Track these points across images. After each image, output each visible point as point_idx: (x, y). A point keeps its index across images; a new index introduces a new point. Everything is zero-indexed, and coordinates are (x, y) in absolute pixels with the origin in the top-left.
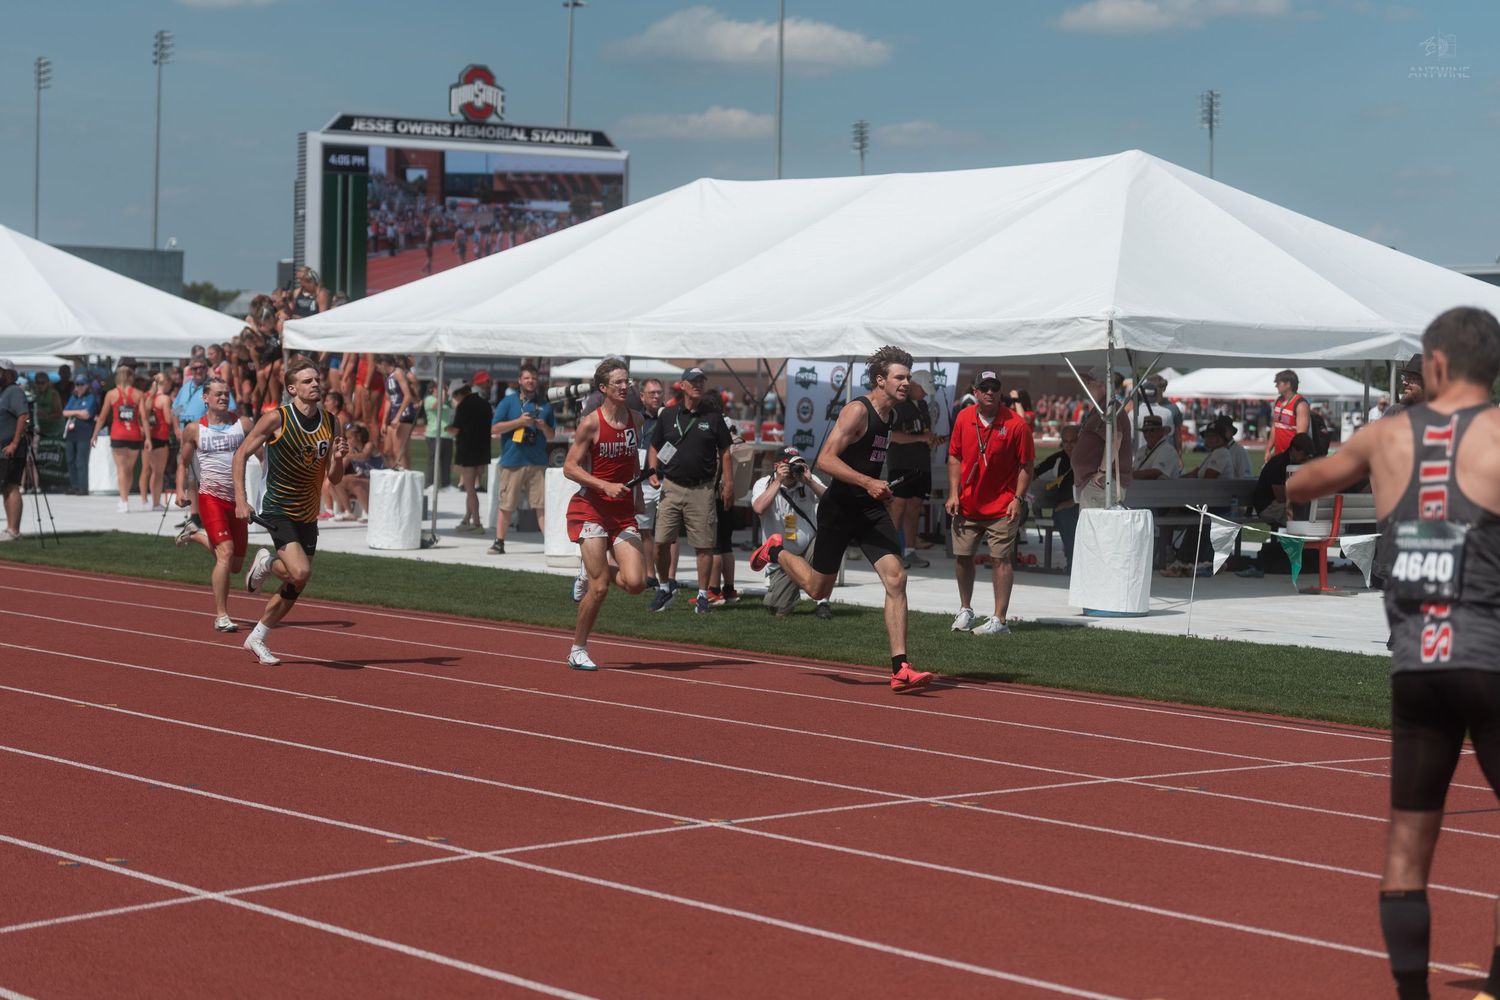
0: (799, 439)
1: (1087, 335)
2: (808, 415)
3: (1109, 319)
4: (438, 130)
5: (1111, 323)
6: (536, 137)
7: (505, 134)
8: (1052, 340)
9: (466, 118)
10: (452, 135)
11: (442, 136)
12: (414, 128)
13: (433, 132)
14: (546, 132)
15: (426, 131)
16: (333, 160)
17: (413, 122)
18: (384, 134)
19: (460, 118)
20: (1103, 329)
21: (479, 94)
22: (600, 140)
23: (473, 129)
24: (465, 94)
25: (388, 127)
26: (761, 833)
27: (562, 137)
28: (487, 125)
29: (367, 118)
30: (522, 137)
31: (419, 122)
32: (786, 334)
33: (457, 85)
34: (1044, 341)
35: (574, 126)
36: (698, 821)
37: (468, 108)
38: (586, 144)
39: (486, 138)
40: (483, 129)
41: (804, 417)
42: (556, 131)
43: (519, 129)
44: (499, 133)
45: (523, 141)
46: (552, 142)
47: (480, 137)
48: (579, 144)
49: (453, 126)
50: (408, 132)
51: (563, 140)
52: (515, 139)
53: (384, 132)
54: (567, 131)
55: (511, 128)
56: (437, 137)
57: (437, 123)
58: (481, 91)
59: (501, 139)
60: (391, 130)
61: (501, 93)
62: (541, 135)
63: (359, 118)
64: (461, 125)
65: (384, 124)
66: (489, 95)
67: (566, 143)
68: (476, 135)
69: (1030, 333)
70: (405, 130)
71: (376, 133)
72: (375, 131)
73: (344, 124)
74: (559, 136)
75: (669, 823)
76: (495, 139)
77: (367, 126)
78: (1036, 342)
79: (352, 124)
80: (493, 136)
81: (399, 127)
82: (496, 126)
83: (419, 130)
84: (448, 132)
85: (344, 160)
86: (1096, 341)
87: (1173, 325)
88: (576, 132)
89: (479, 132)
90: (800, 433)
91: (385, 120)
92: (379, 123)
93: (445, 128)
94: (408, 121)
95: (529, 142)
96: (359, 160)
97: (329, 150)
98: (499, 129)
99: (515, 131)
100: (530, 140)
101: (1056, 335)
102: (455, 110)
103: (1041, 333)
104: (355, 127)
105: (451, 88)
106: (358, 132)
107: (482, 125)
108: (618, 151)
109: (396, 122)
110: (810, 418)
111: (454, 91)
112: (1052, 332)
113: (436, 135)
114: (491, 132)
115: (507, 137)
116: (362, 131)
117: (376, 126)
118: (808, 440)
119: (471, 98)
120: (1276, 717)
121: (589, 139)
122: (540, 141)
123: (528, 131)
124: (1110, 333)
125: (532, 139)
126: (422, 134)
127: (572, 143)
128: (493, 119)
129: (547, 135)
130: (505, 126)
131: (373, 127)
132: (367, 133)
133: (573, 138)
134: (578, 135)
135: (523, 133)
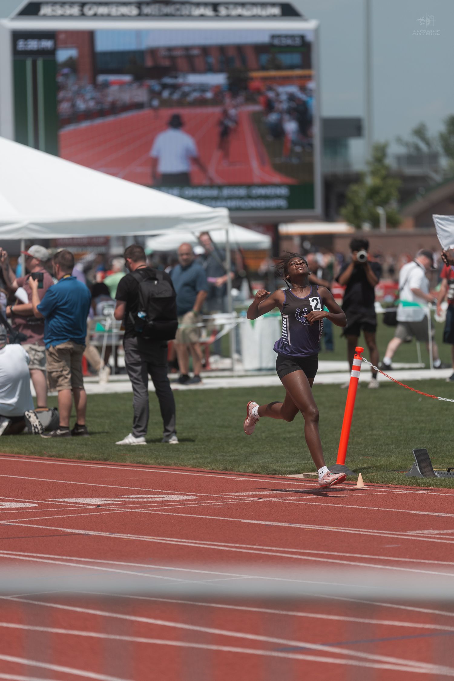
4: (124, 10)
6: (223, 11)
7: (192, 11)
10: (140, 14)
11: (129, 16)
12: (101, 10)
13: (120, 13)
15: (113, 13)
16: (21, 45)
17: (100, 4)
18: (71, 17)
22: (289, 11)
23: (160, 7)
25: (75, 10)
27: (250, 10)
28: (173, 3)
29: (54, 3)
30: (209, 12)
31: (106, 4)
38: (274, 15)
39: (172, 15)
40: (170, 6)
42: (243, 5)
43: (206, 4)
44: (187, 9)
45: (210, 16)
46: (240, 15)
47: (167, 15)
48: (268, 16)
49: (139, 5)
51: (251, 13)
52: (202, 15)
53: (71, 15)
54: (253, 4)
55: (198, 5)
56: (123, 17)
57: (124, 4)
59: (187, 15)
60: (78, 13)
62: (228, 9)
64: (148, 4)
65: (71, 7)
67: (254, 16)
68: (162, 13)
70: (92, 12)
71: (63, 17)
72: (63, 15)
73: (32, 9)
76: (182, 16)
77: (54, 10)
79: (40, 10)
80: (180, 13)
81: (86, 10)
82: (182, 3)
83: (106, 11)
84: (136, 11)
85: (33, 45)
88: (263, 5)
89: (165, 9)
91: (72, 4)
92: (66, 7)
93: (131, 8)
94: (94, 3)
95: (217, 17)
96: (47, 44)
97: (17, 36)
98: (186, 6)
99: (202, 7)
100: (217, 16)
104: (42, 12)
106: (45, 17)
107: (167, 3)
108: (307, 20)
109: (83, 5)
113: (123, 15)
114: (178, 10)
115: (195, 13)
116: (49, 16)
117: (63, 10)
121: (276, 11)
122: (228, 15)
123: (216, 7)
125: (219, 14)
126: (109, 15)
127: (260, 16)
129: (235, 9)
130: (191, 3)
131: (60, 11)
132: (53, 17)
133: (260, 10)
134: (266, 6)
135: (209, 8)
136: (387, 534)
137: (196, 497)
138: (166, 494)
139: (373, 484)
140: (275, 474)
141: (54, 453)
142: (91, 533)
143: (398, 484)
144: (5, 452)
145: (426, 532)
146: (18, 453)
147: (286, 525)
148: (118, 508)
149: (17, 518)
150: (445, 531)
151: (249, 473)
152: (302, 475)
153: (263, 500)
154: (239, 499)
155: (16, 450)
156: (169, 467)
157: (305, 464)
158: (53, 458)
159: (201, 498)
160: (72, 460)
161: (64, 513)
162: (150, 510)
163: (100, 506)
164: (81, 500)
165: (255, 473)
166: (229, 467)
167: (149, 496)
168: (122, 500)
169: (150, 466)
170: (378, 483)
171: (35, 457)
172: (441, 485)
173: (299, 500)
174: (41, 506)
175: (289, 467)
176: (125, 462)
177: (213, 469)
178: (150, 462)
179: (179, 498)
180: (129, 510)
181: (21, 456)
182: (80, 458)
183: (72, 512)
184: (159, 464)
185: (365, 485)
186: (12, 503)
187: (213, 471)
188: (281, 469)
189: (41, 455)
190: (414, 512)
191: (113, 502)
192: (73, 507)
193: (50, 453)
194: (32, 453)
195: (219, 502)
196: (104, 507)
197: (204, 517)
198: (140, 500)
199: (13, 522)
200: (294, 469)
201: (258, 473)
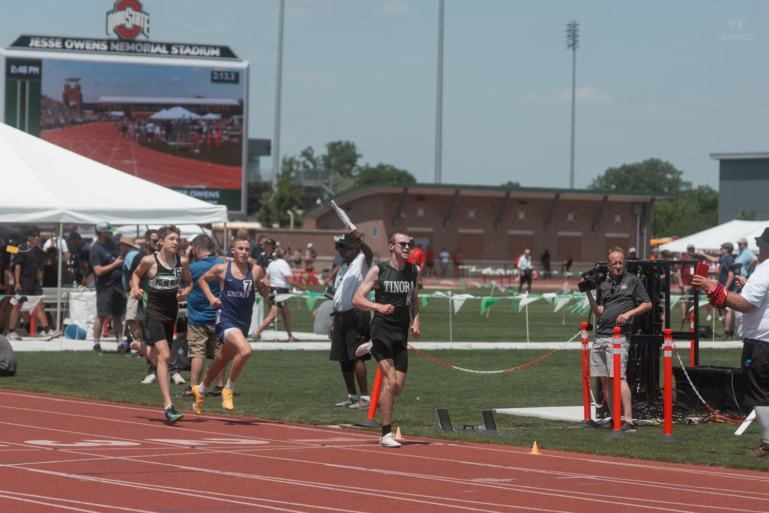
4: (98, 46)
6: (175, 50)
7: (150, 49)
9: (120, 37)
10: (109, 50)
11: (100, 50)
12: (78, 45)
13: (93, 48)
14: (184, 46)
15: (87, 47)
16: (13, 69)
17: (77, 40)
19: (114, 36)
21: (130, 18)
22: (226, 53)
23: (126, 45)
24: (119, 18)
25: (58, 44)
27: (196, 51)
28: (136, 42)
29: (41, 38)
30: (164, 51)
31: (82, 40)
33: (112, 12)
37: (120, 29)
38: (215, 56)
39: (136, 52)
40: (133, 45)
42: (191, 46)
43: (161, 45)
44: (146, 48)
45: (165, 55)
46: (188, 54)
47: (130, 51)
48: (210, 56)
49: (109, 42)
50: (74, 48)
51: (197, 53)
52: (158, 53)
53: (55, 48)
54: (199, 46)
55: (155, 44)
57: (97, 41)
58: (131, 16)
59: (147, 52)
60: (60, 46)
61: (146, 17)
62: (179, 49)
63: (35, 37)
64: (115, 42)
65: (55, 42)
66: (137, 19)
67: (199, 55)
68: (127, 50)
70: (71, 46)
71: (48, 49)
72: (48, 47)
73: (23, 42)
74: (193, 50)
76: (142, 52)
77: (41, 43)
79: (30, 42)
80: (141, 50)
81: (66, 44)
82: (143, 43)
83: (82, 46)
84: (105, 47)
85: (23, 70)
88: (207, 47)
89: (129, 47)
91: (55, 39)
92: (50, 42)
93: (103, 45)
94: (73, 39)
96: (35, 70)
97: (10, 62)
98: (145, 45)
99: (158, 46)
100: (170, 53)
102: (111, 31)
104: (31, 44)
105: (108, 14)
106: (34, 48)
107: (131, 42)
108: (241, 61)
109: (64, 40)
111: (111, 16)
113: (96, 50)
114: (139, 48)
115: (153, 51)
116: (38, 47)
117: (48, 43)
119: (123, 22)
121: (217, 52)
122: (179, 54)
123: (169, 47)
125: (172, 52)
126: (85, 49)
127: (203, 56)
128: (141, 37)
129: (184, 49)
130: (150, 43)
131: (45, 44)
132: (41, 49)
133: (205, 51)
134: (209, 48)
135: (164, 48)
136: (456, 481)
137: (268, 442)
138: (240, 438)
139: (405, 437)
140: (315, 424)
141: (120, 400)
142: (205, 470)
143: (427, 437)
144: (78, 397)
145: (487, 480)
146: (89, 398)
147: (365, 469)
148: (210, 449)
149: (130, 455)
150: (503, 480)
151: (294, 422)
152: (339, 426)
153: (327, 447)
154: (305, 445)
155: (87, 395)
156: (224, 415)
157: (338, 417)
158: (121, 404)
159: (272, 443)
160: (137, 406)
161: (169, 451)
162: (239, 452)
163: (194, 447)
164: (173, 441)
165: (300, 423)
166: (277, 418)
167: (228, 440)
168: (207, 442)
169: (207, 413)
170: (409, 435)
171: (105, 402)
172: (465, 439)
173: (357, 448)
174: (143, 445)
175: (326, 418)
176: (184, 409)
177: (262, 418)
178: (207, 410)
179: (254, 442)
180: (221, 451)
181: (92, 400)
182: (144, 404)
183: (174, 451)
184: (215, 413)
185: (402, 437)
186: (117, 442)
187: (262, 420)
188: (319, 420)
189: (110, 401)
190: (463, 462)
191: (201, 444)
192: (171, 447)
193: (117, 399)
194: (101, 399)
195: (291, 448)
196: (198, 448)
197: (289, 460)
198: (223, 442)
199: (131, 458)
200: (330, 421)
201: (301, 423)
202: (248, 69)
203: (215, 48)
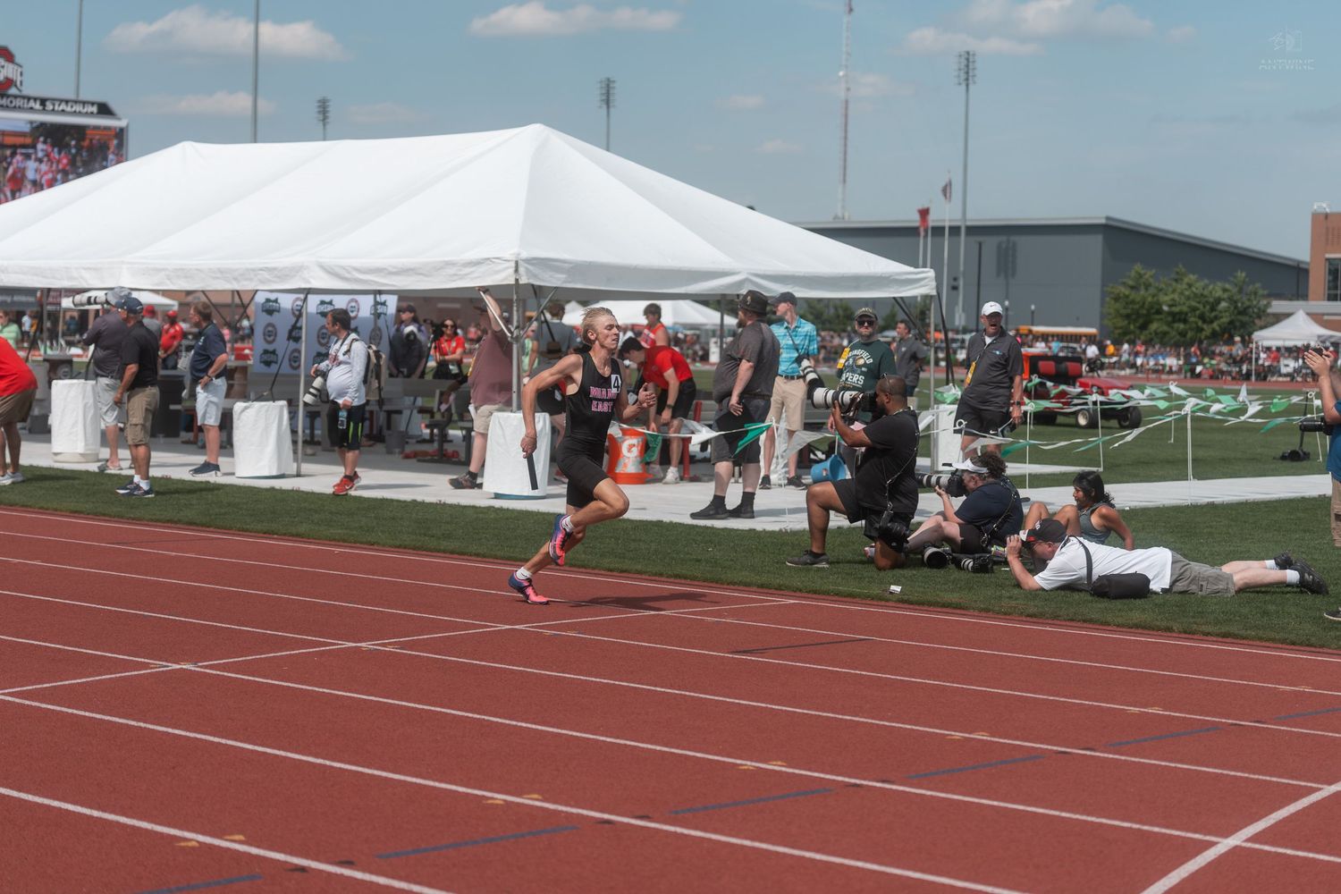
0: (266, 357)
1: (498, 272)
2: (271, 338)
3: (515, 259)
5: (517, 263)
6: (49, 106)
8: (470, 276)
14: (59, 102)
20: (511, 267)
26: (222, 673)
27: (72, 107)
28: (8, 96)
30: (38, 106)
32: (253, 270)
34: (462, 277)
35: (83, 97)
36: (170, 664)
38: (92, 113)
39: (7, 107)
40: (5, 99)
41: (271, 339)
42: (67, 102)
43: (35, 99)
44: (18, 102)
45: (39, 110)
46: (63, 111)
47: (1, 106)
48: (87, 113)
51: (73, 109)
52: (31, 108)
54: (76, 102)
55: (29, 99)
59: (19, 107)
62: (54, 105)
67: (75, 112)
69: (452, 271)
74: (69, 106)
75: (146, 666)
76: (15, 107)
78: (455, 278)
80: (13, 105)
86: (504, 277)
87: (566, 265)
88: (84, 103)
90: (266, 352)
95: (44, 111)
98: (18, 99)
99: (32, 101)
100: (44, 109)
101: (472, 272)
103: (460, 270)
107: (2, 96)
108: (119, 119)
110: (274, 340)
112: (468, 270)
114: (11, 102)
115: (25, 106)
118: (273, 358)
120: (644, 577)
121: (94, 109)
122: (53, 110)
123: (43, 102)
124: (516, 271)
125: (47, 108)
127: (80, 112)
128: (13, 91)
129: (59, 105)
130: (24, 97)
133: (81, 108)
134: (86, 105)
135: (38, 103)
202: (127, 126)
203: (93, 104)
